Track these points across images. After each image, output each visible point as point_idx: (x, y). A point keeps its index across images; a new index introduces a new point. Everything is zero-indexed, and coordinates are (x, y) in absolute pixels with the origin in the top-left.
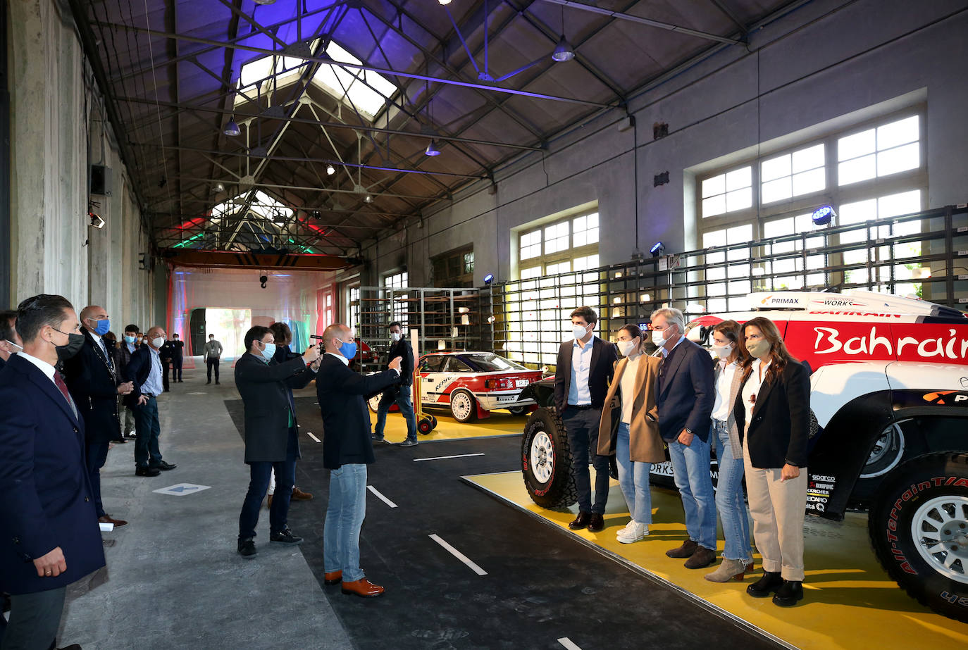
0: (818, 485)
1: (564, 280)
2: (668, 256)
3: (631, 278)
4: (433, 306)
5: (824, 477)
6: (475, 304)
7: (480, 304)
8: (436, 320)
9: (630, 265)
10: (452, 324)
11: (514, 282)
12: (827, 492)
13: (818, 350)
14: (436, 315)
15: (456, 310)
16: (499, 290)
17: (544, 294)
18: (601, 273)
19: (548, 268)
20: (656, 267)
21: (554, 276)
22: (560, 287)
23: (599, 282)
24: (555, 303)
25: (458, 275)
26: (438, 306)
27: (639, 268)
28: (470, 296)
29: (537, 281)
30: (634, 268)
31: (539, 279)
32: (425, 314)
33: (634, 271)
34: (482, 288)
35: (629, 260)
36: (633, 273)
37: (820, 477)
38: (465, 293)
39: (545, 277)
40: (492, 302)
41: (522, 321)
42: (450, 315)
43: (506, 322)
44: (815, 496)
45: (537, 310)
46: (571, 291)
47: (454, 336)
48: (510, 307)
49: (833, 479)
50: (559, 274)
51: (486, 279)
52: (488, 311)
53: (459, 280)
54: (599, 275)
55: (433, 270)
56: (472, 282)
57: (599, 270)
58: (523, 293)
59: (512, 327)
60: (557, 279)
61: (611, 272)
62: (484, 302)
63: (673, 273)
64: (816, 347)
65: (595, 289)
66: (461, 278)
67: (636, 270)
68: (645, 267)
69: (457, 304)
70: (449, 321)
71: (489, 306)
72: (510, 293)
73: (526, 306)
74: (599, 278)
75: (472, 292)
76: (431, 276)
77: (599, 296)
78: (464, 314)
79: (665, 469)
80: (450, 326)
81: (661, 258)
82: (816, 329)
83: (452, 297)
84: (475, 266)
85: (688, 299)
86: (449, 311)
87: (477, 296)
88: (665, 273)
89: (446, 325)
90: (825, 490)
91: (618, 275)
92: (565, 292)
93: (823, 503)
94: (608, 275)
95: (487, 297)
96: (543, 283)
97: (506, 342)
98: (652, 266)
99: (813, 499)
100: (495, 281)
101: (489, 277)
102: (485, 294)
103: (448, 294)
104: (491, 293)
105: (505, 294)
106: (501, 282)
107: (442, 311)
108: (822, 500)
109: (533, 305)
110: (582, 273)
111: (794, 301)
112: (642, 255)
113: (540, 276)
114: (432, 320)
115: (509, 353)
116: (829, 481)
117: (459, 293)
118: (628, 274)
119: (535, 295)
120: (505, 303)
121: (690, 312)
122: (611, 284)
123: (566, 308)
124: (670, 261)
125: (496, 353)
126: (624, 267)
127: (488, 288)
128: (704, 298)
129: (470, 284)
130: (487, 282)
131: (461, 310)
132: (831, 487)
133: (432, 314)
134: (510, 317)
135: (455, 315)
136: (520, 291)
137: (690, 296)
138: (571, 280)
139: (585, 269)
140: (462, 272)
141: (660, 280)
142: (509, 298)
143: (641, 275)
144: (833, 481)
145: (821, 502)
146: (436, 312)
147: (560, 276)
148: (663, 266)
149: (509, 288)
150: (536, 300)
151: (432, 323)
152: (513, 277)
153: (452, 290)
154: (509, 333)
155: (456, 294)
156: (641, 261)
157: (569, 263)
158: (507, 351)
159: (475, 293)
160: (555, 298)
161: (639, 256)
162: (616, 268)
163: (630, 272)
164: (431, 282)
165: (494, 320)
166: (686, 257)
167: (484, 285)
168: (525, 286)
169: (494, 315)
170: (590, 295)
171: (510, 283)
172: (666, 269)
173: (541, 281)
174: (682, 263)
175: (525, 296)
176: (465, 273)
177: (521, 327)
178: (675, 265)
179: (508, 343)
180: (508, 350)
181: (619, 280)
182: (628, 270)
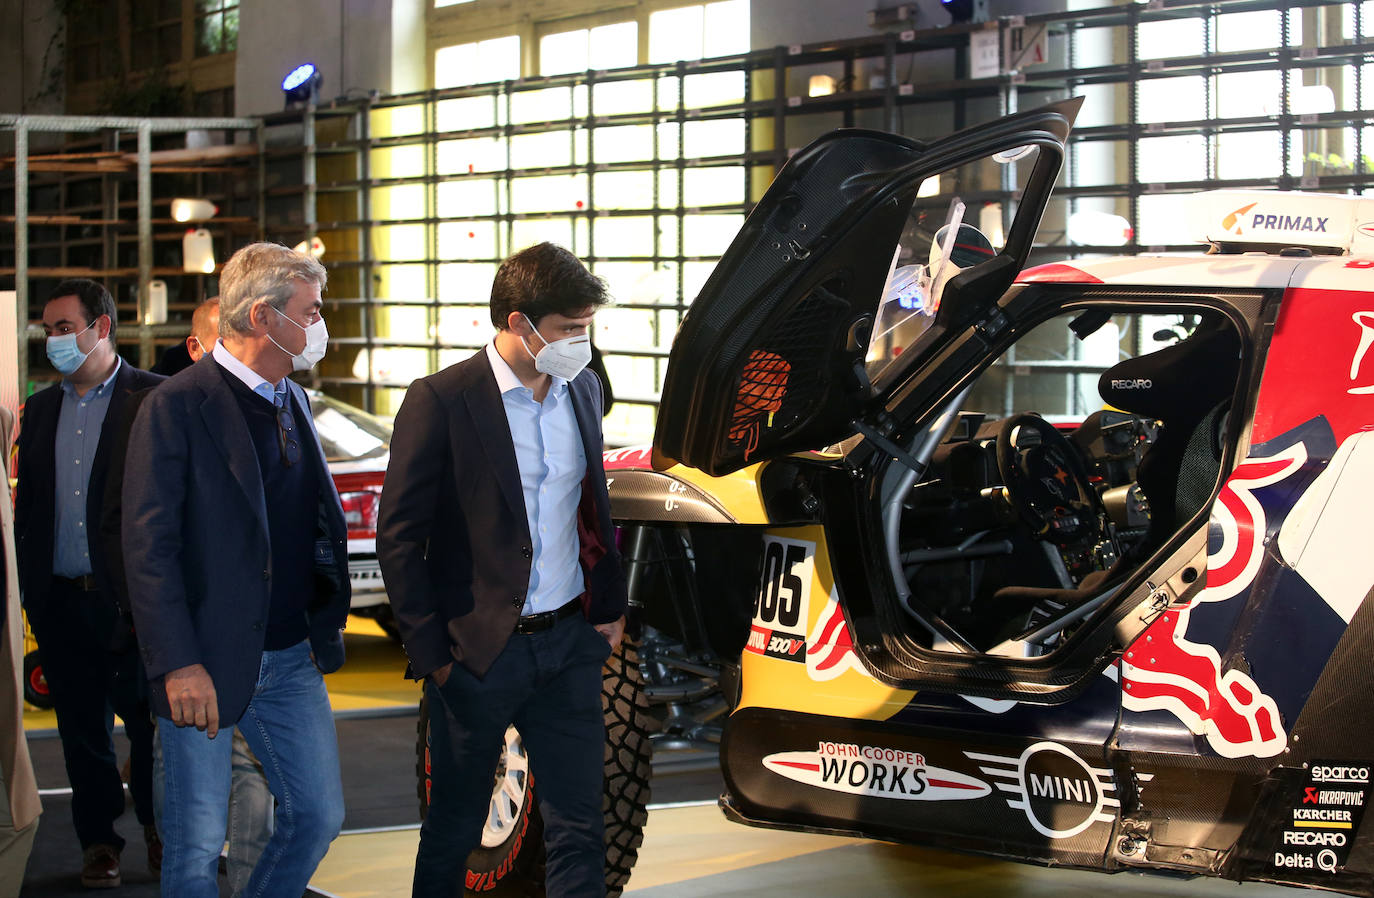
0: (1325, 797)
1: (610, 99)
2: (1003, 25)
3: (872, 101)
4: (62, 190)
5: (1342, 770)
6: (241, 188)
7: (261, 184)
8: (72, 251)
9: (869, 49)
10: (145, 266)
11: (408, 99)
12: (1347, 815)
13: (1359, 383)
14: (74, 231)
15: (162, 211)
16: (343, 130)
17: (526, 151)
18: (756, 75)
19: (549, 43)
20: (962, 64)
21: (570, 80)
22: (591, 123)
23: (749, 111)
24: (570, 191)
25: (169, 61)
26: (81, 192)
27: (900, 61)
28: (221, 151)
29: (502, 97)
30: (880, 62)
31: (510, 87)
32: (32, 229)
33: (878, 72)
34: (271, 121)
35: (863, 27)
36: (875, 83)
37: (1332, 772)
38: (199, 138)
39: (533, 82)
40: (311, 178)
41: (437, 262)
42: (135, 231)
43: (368, 264)
44: (1316, 830)
45: (497, 218)
46: (634, 143)
47: (149, 319)
48: (386, 203)
49: (1362, 776)
50: (591, 73)
51: (291, 83)
52: (293, 217)
53: (176, 81)
54: (748, 81)
55: (63, 38)
56: (228, 92)
57: (748, 64)
58: (441, 145)
59: (395, 284)
60: (582, 90)
61: (792, 73)
62: (275, 178)
63: (1021, 90)
64: (1354, 374)
65: (731, 136)
66: (184, 73)
67: (886, 73)
68: (921, 57)
69: (168, 186)
70: (128, 254)
71: (300, 195)
72: (387, 142)
73: (451, 198)
74: (748, 95)
75: (230, 135)
76: (56, 59)
77: (748, 166)
78: (192, 226)
79: (898, 778)
80: (134, 280)
81: (980, 27)
82: (1356, 317)
83: (145, 157)
84: (241, 23)
85: (1076, 192)
86: (132, 214)
87: (248, 151)
88: (993, 88)
89: (117, 273)
90: (1342, 807)
91: (821, 87)
92: (610, 144)
93: (1335, 849)
94: (780, 85)
95: (289, 159)
96: (526, 107)
97: (370, 346)
98: (945, 57)
99: (1310, 839)
100: (327, 94)
101: (301, 75)
102: (282, 143)
103: (130, 143)
104: (310, 141)
105: (367, 145)
106: (353, 95)
107: (98, 215)
108: (1334, 842)
109: (483, 197)
110: (682, 70)
111: (1316, 224)
112: (914, 12)
113: (515, 76)
114: (57, 252)
115: (381, 394)
116: (1354, 779)
117: (176, 140)
118: (857, 86)
119: (491, 154)
120: (367, 184)
121: (1080, 242)
122: (789, 120)
123: (614, 213)
124: (1013, 44)
125: (327, 389)
126: (842, 54)
127: (298, 118)
128: (1127, 191)
129: (219, 101)
130: (293, 95)
131: (184, 210)
132: (1356, 798)
133: (56, 228)
134: (389, 244)
135: (156, 229)
136: (431, 138)
137: (1081, 182)
138: (635, 96)
139: (691, 55)
140: (188, 47)
141: (977, 113)
142: (386, 162)
143: (905, 90)
144: (1364, 780)
145: (1329, 847)
146: (76, 220)
147: (591, 78)
148: (984, 62)
149: (385, 122)
150: (497, 175)
151: (57, 264)
152: (403, 78)
153: (145, 126)
154: (380, 312)
155: (160, 141)
156: (907, 36)
157: (631, 27)
158: (371, 386)
159: (242, 138)
160: (573, 169)
161: (902, 14)
162: (814, 58)
163: (866, 80)
164: (52, 89)
165: (321, 250)
166: (1071, 29)
167: (278, 106)
168: (451, 117)
169: (319, 233)
170: (708, 162)
171: (389, 101)
172: (994, 72)
173: (515, 96)
174: (1056, 54)
175: (451, 157)
176: (201, 51)
177: (433, 284)
178: (1027, 60)
179: (376, 352)
180: (377, 379)
181: (822, 103)
182: (859, 66)
